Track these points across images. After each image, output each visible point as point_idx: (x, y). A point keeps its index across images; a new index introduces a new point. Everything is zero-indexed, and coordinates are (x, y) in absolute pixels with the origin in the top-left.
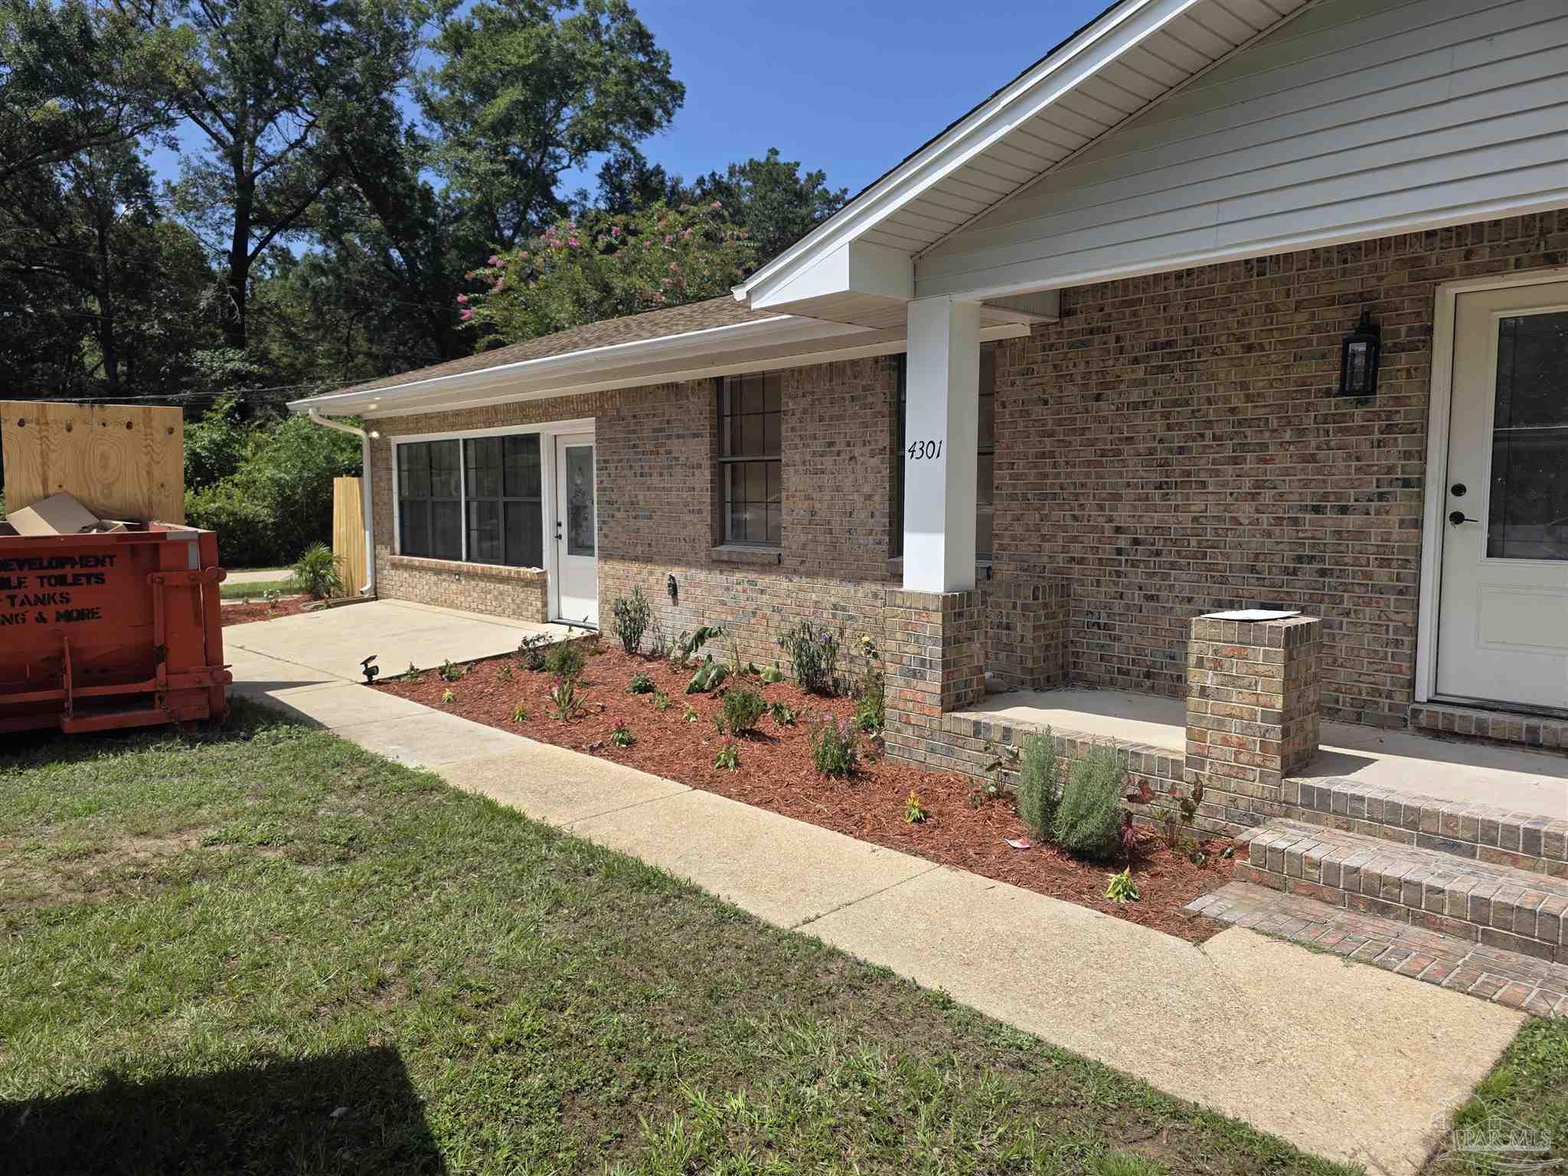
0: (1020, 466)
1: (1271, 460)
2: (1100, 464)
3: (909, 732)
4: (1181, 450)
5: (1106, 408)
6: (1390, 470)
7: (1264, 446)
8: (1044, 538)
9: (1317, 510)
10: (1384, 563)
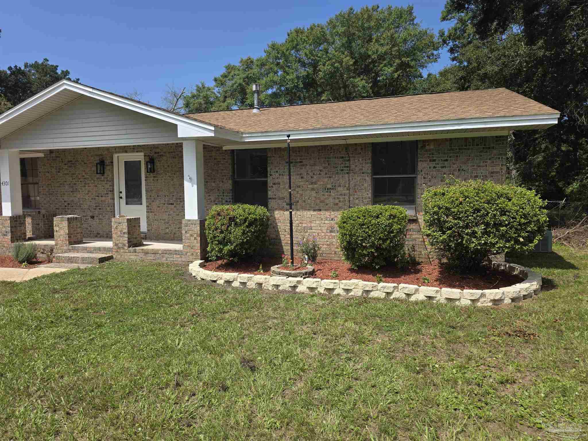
0: (45, 187)
1: (90, 187)
2: (60, 187)
3: (4, 249)
4: (75, 184)
5: (60, 174)
6: (108, 189)
7: (89, 184)
8: (51, 204)
9: (98, 196)
10: (109, 206)
